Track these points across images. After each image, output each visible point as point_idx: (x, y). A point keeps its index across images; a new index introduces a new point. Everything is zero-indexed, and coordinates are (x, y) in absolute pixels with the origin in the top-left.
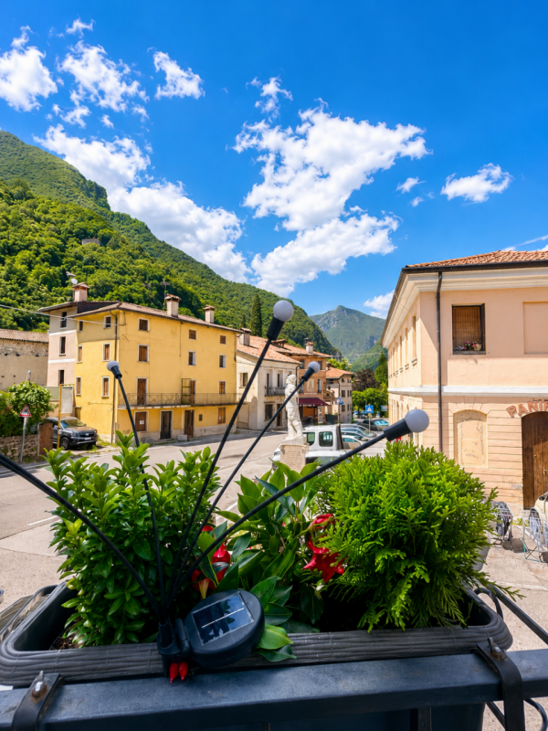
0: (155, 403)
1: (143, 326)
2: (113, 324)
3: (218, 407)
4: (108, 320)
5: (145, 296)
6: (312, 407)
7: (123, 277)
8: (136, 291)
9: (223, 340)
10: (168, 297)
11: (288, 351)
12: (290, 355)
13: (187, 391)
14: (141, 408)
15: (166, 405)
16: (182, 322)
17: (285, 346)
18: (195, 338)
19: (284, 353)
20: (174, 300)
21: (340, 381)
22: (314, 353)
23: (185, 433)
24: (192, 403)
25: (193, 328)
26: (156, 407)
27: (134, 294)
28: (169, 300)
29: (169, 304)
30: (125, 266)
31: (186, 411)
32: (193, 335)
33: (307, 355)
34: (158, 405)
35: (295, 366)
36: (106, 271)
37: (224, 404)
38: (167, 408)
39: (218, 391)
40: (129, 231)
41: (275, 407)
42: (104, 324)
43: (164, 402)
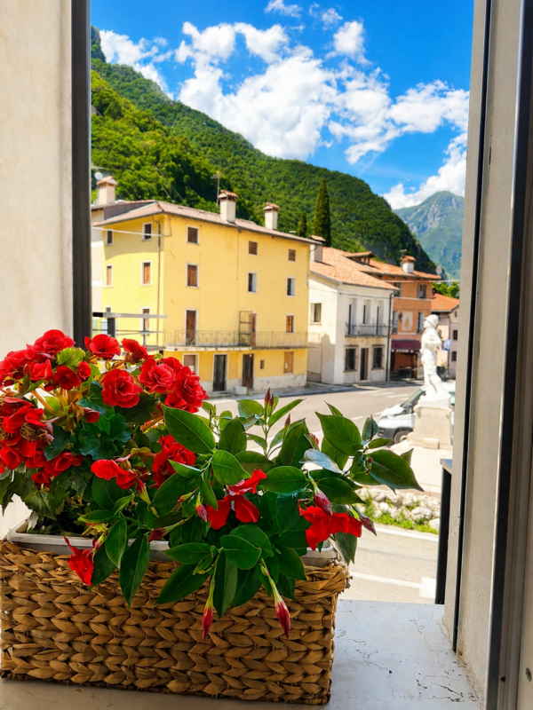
0: (208, 344)
1: (193, 236)
2: (154, 234)
3: (284, 351)
4: (148, 229)
5: (159, 186)
6: (409, 354)
7: (128, 159)
8: (145, 179)
9: (292, 256)
10: (222, 196)
11: (375, 270)
12: (380, 276)
13: (246, 328)
14: (192, 350)
15: (222, 347)
16: (241, 230)
17: (372, 262)
18: (255, 253)
19: (369, 274)
20: (230, 198)
21: (452, 315)
22: (417, 273)
23: (244, 385)
24: (252, 344)
25: (255, 239)
26: (210, 349)
27: (142, 184)
28: (224, 198)
29: (224, 205)
30: (130, 142)
31: (245, 356)
32: (253, 249)
33: (405, 278)
34: (211, 347)
35: (387, 294)
36: (105, 151)
37: (294, 348)
38: (223, 351)
39: (284, 328)
40: (130, 90)
41: (358, 353)
42: (143, 234)
43: (219, 344)
